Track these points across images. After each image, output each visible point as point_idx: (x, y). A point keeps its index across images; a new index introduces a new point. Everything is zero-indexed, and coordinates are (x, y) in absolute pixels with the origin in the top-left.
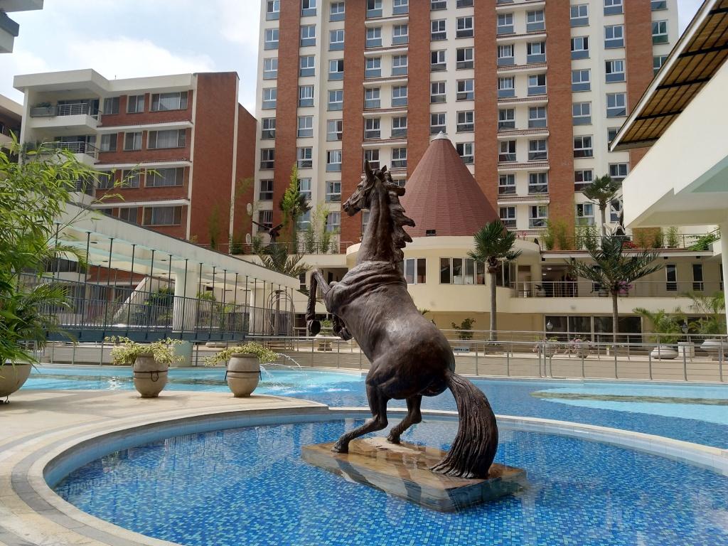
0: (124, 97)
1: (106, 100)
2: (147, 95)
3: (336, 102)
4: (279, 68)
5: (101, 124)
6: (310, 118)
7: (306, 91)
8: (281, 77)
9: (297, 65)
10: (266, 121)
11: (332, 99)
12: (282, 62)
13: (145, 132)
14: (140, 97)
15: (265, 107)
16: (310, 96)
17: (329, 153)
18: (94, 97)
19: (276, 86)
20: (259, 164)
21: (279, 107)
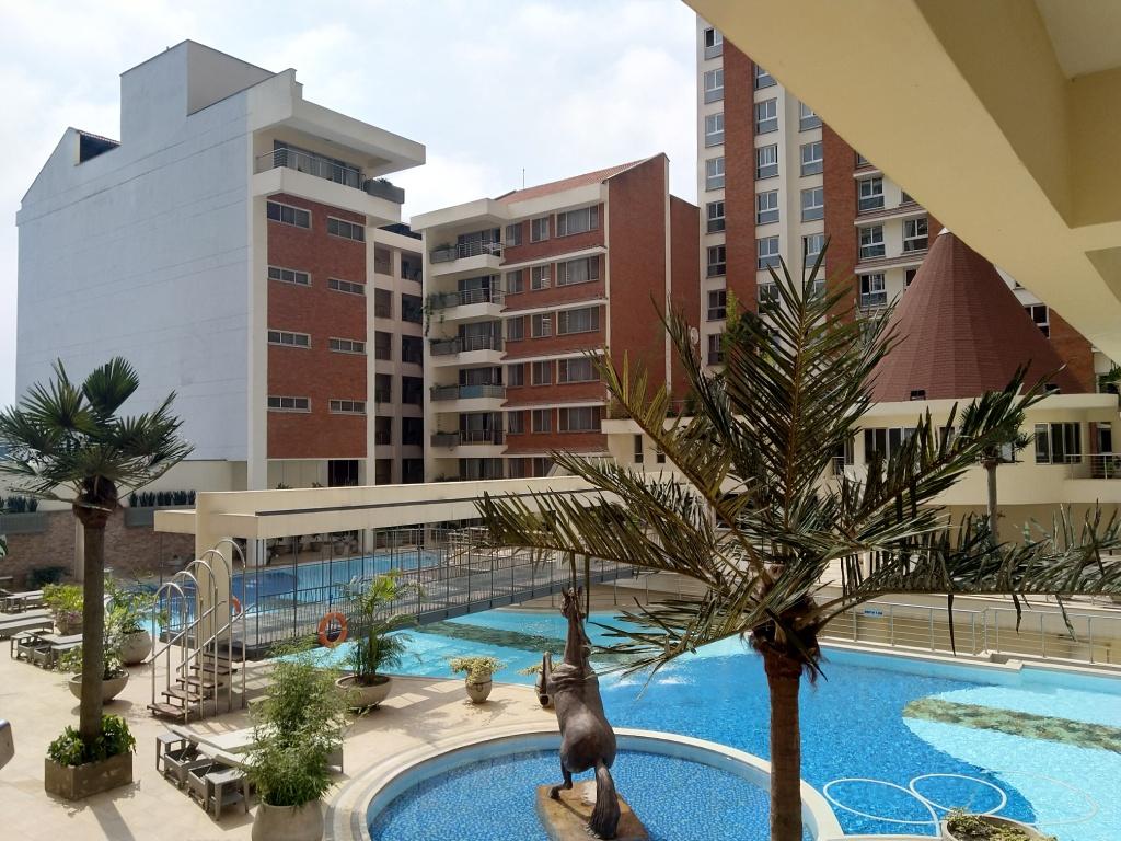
0: (527, 222)
1: (508, 228)
2: (552, 216)
3: (813, 162)
4: (727, 127)
5: (504, 260)
6: (773, 195)
7: (767, 154)
8: (729, 141)
9: (750, 118)
10: (711, 207)
11: (806, 157)
12: (728, 119)
13: (553, 264)
14: (545, 219)
15: (709, 187)
16: (772, 161)
17: (805, 239)
18: (494, 227)
19: (722, 154)
20: (706, 269)
21: (730, 185)
